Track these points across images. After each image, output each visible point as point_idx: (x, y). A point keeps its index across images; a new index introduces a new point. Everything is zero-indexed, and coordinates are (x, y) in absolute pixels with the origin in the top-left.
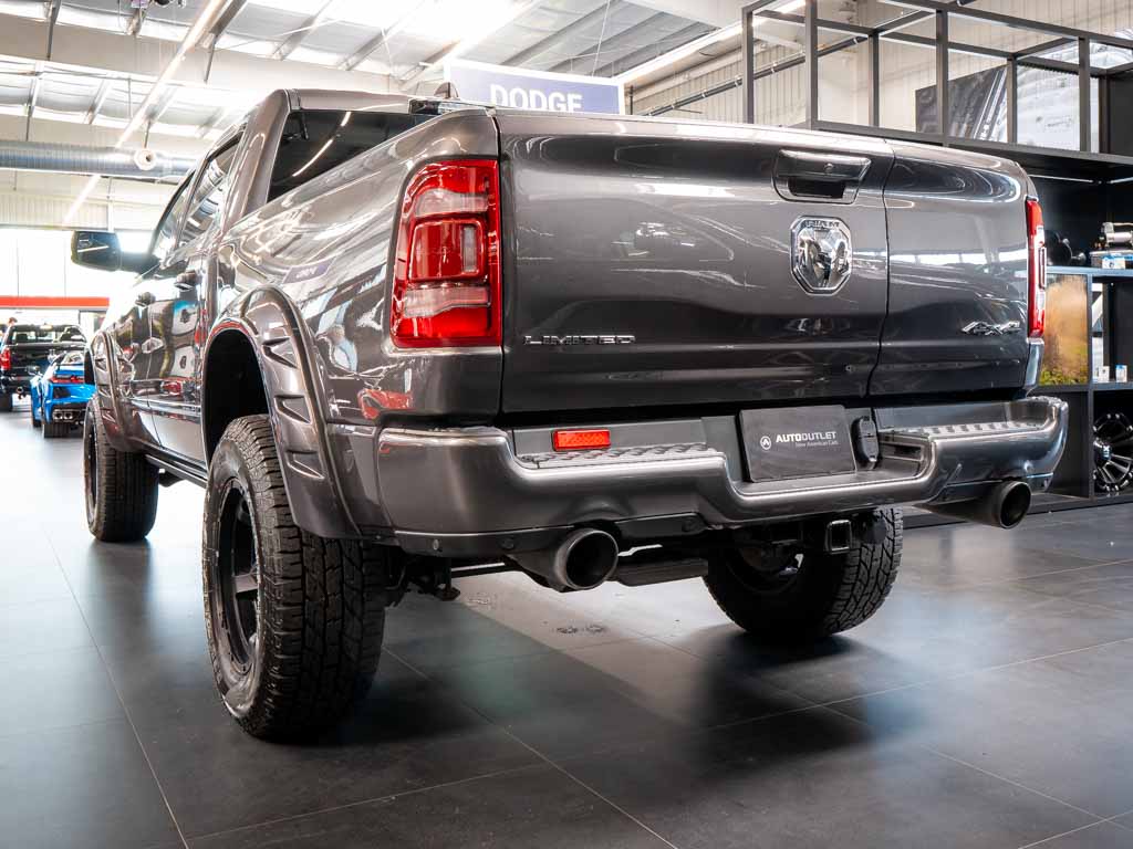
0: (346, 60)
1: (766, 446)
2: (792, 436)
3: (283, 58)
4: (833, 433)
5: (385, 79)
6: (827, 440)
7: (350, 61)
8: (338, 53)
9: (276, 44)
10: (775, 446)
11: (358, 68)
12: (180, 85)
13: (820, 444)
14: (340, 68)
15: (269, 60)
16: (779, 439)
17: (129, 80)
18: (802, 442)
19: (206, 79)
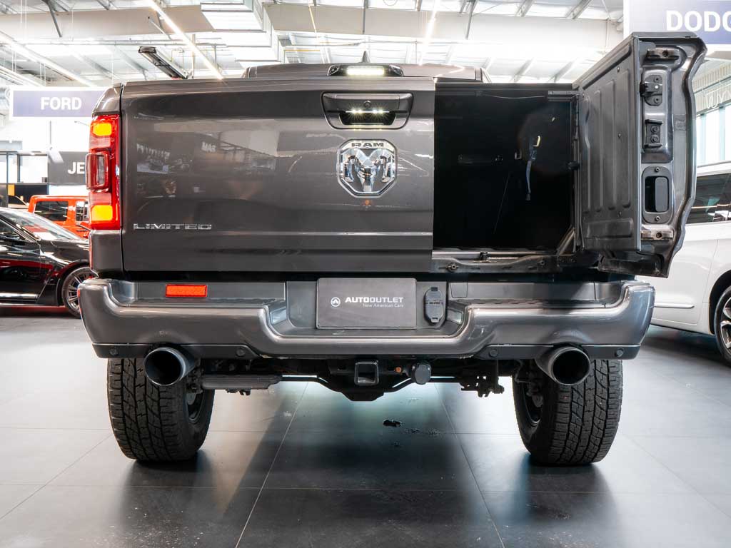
0: (572, 11)
1: (336, 304)
2: (361, 298)
3: (523, 14)
4: (401, 299)
5: (604, 23)
6: (394, 303)
7: (575, 12)
8: (566, 6)
9: (518, 5)
10: (343, 304)
11: (581, 16)
12: (456, 43)
13: (386, 306)
14: (569, 18)
15: (515, 18)
16: (348, 300)
17: (416, 42)
18: (369, 303)
19: (467, 36)
